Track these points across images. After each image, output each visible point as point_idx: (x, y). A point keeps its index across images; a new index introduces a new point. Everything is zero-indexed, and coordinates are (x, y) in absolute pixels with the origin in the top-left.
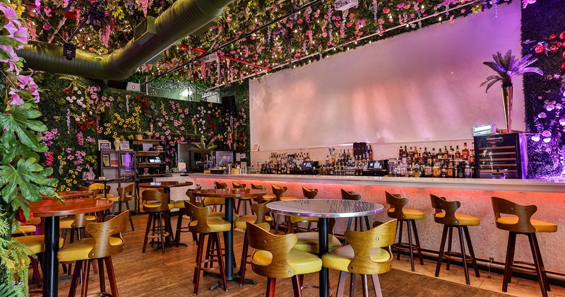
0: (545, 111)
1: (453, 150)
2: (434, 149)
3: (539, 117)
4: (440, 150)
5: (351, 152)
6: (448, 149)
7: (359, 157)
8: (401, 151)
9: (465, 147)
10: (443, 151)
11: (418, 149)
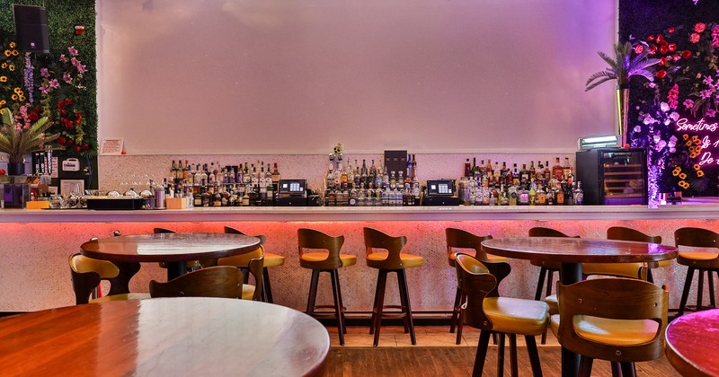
0: (641, 124)
1: (541, 167)
2: (515, 165)
3: (636, 130)
4: (524, 166)
5: (380, 165)
6: (536, 166)
7: (397, 175)
8: (467, 166)
9: (557, 164)
10: (528, 168)
11: (493, 164)
